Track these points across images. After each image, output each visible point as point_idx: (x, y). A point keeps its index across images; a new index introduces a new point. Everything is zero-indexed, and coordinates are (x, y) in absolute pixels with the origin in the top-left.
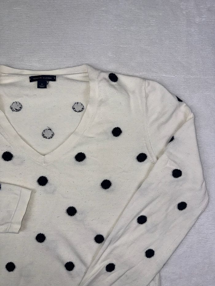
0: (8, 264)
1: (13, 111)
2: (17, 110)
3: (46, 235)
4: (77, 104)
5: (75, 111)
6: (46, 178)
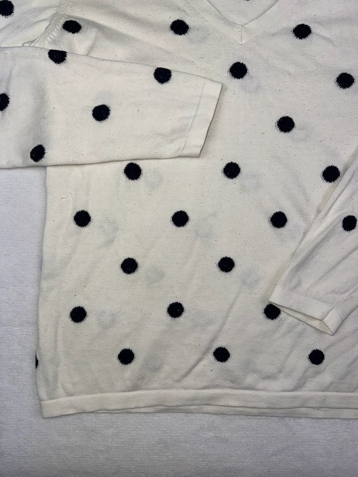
0: (175, 214)
3: (241, 166)
6: (244, 65)
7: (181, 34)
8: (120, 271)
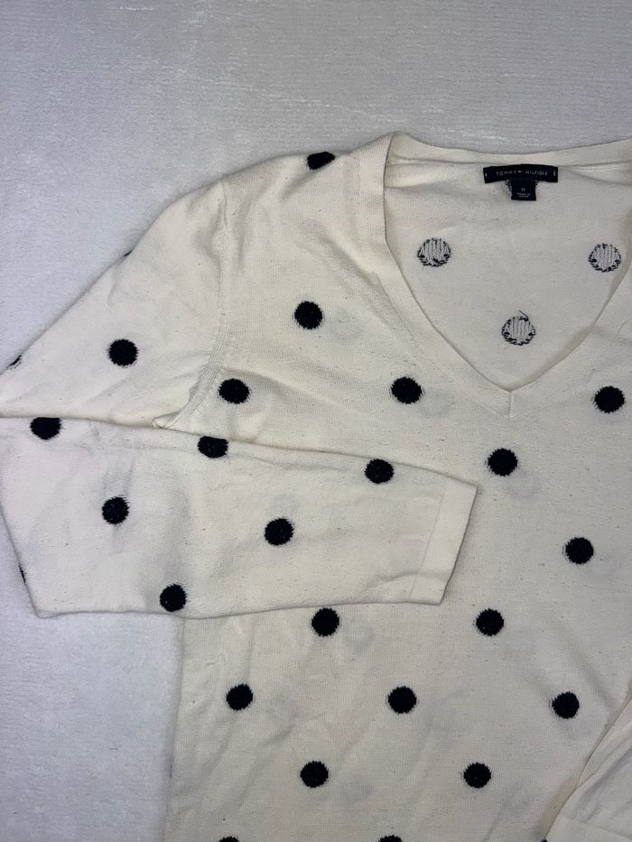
0: (394, 691)
1: (425, 263)
2: (438, 263)
3: (504, 616)
4: (602, 247)
5: (597, 268)
6: (513, 454)
7: (408, 402)
8: (300, 782)
